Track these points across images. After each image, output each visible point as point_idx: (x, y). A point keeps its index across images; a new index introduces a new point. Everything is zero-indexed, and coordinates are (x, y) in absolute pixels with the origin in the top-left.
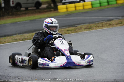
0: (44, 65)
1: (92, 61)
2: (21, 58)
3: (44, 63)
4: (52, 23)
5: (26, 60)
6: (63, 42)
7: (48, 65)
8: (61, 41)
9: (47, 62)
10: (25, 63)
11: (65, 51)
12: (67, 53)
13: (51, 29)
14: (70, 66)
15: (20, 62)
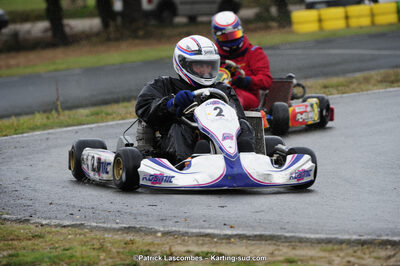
0: (156, 178)
1: (306, 173)
2: (96, 156)
3: (158, 173)
4: (199, 52)
5: (110, 164)
6: (221, 111)
7: (169, 179)
8: (215, 109)
9: (168, 173)
10: (107, 173)
11: (225, 138)
12: (231, 146)
13: (195, 70)
14: (235, 185)
15: (94, 170)
